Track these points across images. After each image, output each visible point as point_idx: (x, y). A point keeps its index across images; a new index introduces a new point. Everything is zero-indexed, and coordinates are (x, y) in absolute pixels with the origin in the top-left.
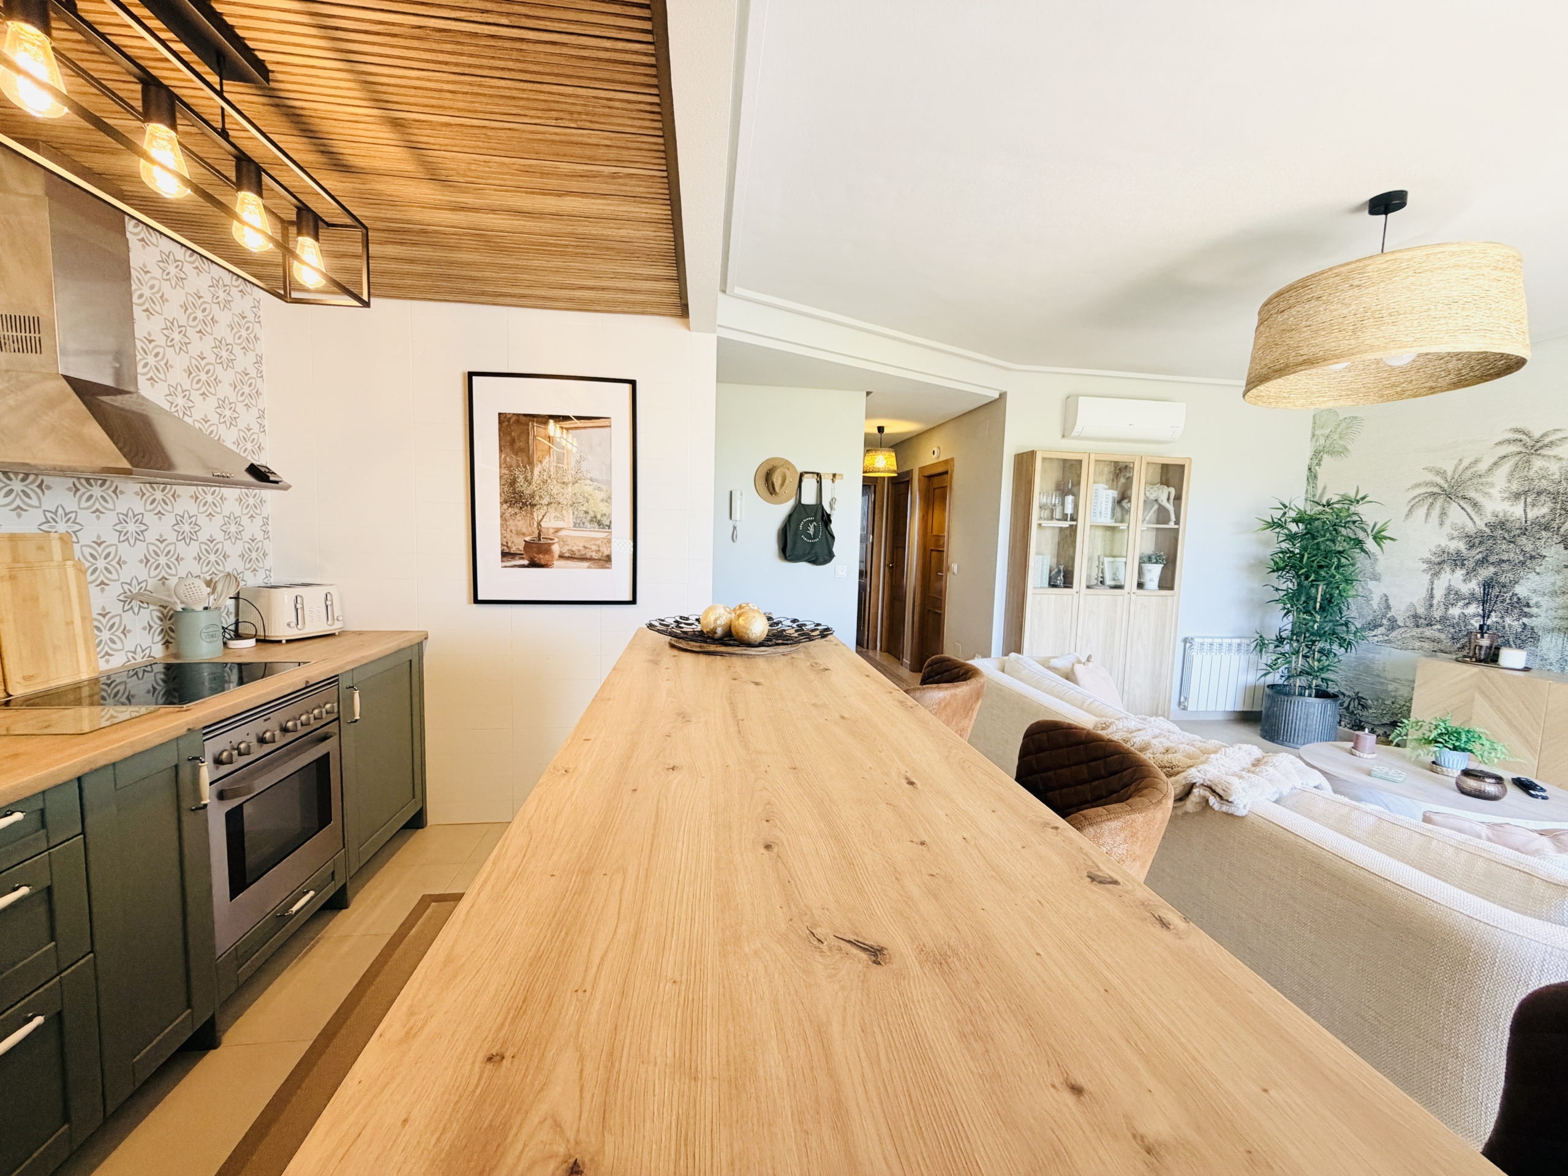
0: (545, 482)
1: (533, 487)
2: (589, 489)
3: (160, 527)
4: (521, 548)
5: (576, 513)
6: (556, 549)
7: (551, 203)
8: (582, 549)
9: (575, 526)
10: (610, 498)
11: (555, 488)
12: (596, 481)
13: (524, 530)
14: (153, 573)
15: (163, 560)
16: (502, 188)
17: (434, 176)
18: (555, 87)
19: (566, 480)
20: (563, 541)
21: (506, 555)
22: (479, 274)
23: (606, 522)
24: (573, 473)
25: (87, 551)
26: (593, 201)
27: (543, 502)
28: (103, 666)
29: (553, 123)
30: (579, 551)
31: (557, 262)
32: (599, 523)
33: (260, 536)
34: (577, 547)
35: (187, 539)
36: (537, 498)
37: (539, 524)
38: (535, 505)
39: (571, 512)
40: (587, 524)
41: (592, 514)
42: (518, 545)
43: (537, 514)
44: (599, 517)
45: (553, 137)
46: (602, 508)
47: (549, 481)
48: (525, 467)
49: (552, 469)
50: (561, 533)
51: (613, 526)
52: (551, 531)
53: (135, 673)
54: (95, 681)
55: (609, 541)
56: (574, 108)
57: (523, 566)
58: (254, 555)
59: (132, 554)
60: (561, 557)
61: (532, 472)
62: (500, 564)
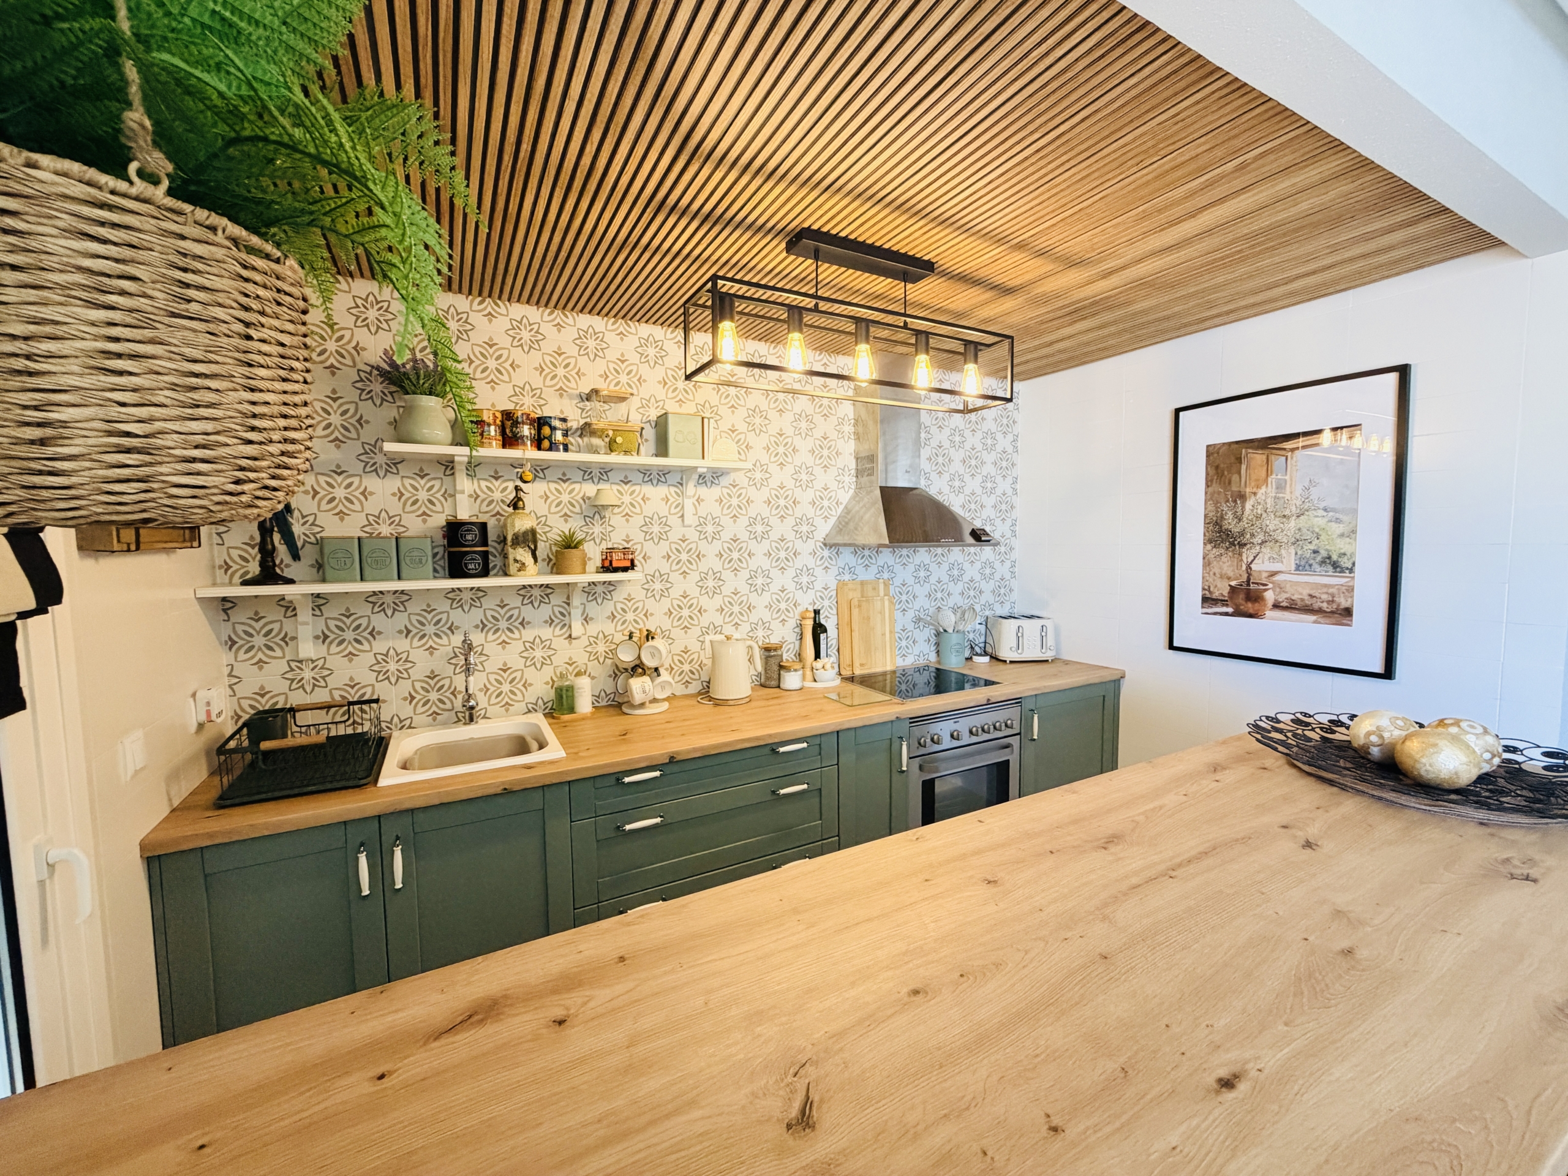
0: (1259, 517)
1: (1244, 523)
2: (1321, 522)
3: (939, 573)
4: (1226, 593)
5: (1300, 553)
6: (1270, 596)
7: (1189, 228)
8: (1306, 598)
9: (1297, 569)
10: (1354, 532)
11: (1272, 523)
12: (1334, 510)
13: (1231, 574)
14: (933, 604)
15: (939, 595)
16: (1131, 242)
17: (1072, 263)
18: (1114, 145)
19: (1287, 513)
20: (1280, 587)
21: (1207, 600)
22: (1169, 312)
23: (1345, 563)
24: (1299, 503)
25: (897, 589)
26: (1235, 201)
27: (1255, 541)
28: (900, 663)
29: (1135, 169)
30: (1302, 600)
31: (1242, 270)
32: (1335, 566)
33: (1008, 576)
34: (1300, 594)
35: (955, 580)
36: (1248, 536)
37: (1249, 567)
38: (1245, 545)
39: (1293, 552)
40: (1316, 567)
41: (1324, 553)
42: (1222, 589)
43: (1247, 555)
44: (1335, 557)
45: (1144, 179)
46: (1342, 545)
47: (1264, 515)
48: (1235, 501)
49: (1269, 501)
50: (1277, 578)
51: (1357, 569)
52: (1265, 575)
53: (918, 670)
54: (894, 672)
55: (1351, 589)
56: (1144, 148)
57: (1226, 614)
58: (1002, 591)
59: (921, 591)
60: (1276, 606)
61: (1243, 507)
62: (1201, 610)
